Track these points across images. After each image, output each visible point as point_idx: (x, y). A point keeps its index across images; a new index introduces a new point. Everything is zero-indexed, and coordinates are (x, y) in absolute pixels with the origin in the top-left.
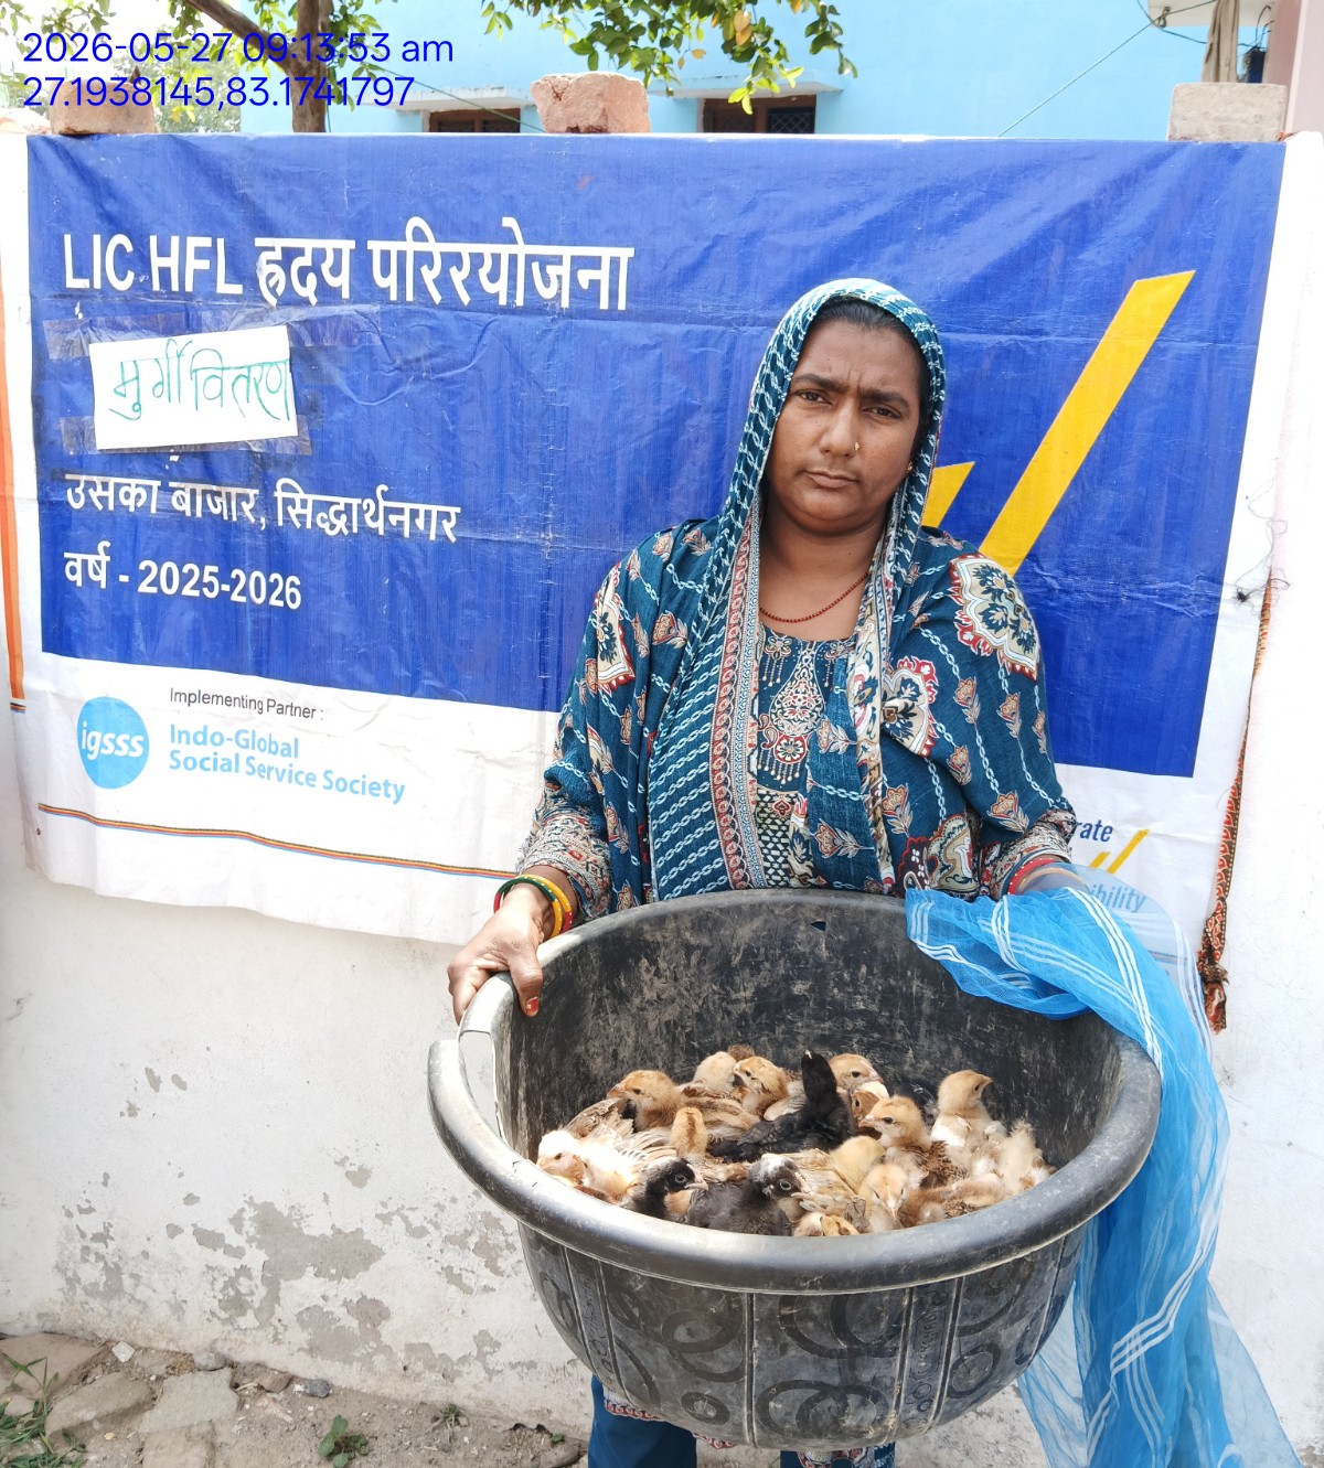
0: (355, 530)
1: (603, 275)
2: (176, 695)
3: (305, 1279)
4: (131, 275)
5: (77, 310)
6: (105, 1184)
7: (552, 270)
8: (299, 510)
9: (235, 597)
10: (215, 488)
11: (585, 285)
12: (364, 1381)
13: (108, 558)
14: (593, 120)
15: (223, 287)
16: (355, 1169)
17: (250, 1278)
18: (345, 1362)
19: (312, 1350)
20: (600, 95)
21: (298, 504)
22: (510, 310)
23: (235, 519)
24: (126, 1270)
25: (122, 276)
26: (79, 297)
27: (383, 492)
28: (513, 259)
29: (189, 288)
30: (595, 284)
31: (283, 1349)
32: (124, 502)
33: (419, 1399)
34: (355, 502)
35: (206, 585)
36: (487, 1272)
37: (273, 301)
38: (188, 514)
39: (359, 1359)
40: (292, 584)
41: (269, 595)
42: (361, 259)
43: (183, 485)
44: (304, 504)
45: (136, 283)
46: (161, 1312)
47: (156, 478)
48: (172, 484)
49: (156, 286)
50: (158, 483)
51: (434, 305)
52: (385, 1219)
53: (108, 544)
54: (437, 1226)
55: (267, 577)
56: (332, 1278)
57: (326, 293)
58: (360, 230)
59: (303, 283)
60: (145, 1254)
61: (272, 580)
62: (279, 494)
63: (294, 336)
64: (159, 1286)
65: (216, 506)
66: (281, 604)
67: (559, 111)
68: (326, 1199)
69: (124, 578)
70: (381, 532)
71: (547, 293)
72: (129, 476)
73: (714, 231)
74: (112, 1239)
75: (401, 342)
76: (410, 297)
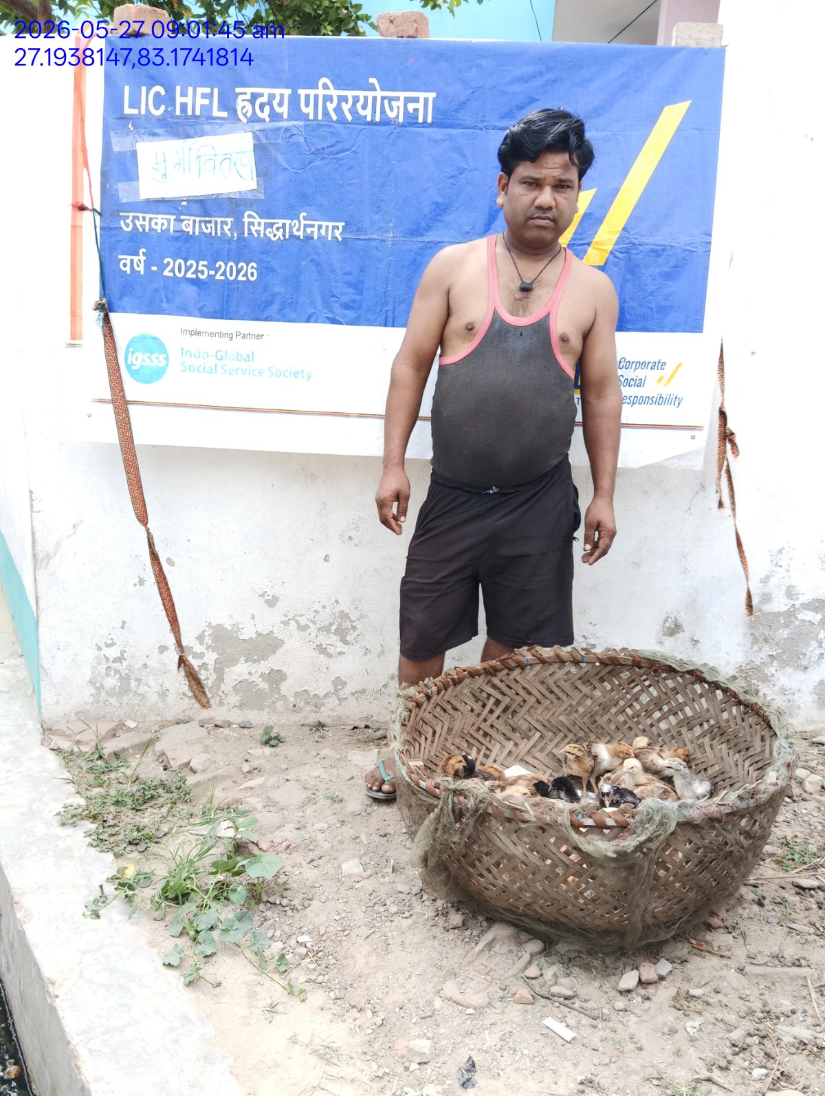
0: (287, 237)
1: (420, 106)
2: (183, 331)
3: (239, 665)
4: (163, 108)
5: (130, 125)
6: (123, 627)
7: (394, 104)
8: (256, 227)
9: (218, 277)
10: (207, 219)
11: (411, 110)
12: (270, 719)
13: (145, 258)
14: (411, 33)
15: (216, 113)
16: (270, 598)
17: (207, 670)
18: (260, 709)
19: (241, 706)
20: (415, 21)
21: (256, 224)
22: (373, 123)
23: (219, 234)
24: (133, 677)
25: (157, 107)
26: (131, 119)
27: (304, 217)
28: (374, 99)
29: (198, 113)
30: (416, 110)
31: (225, 708)
32: (154, 227)
33: (301, 723)
34: (288, 222)
35: (199, 271)
36: (341, 644)
37: (244, 120)
38: (191, 233)
39: (268, 706)
40: (252, 267)
41: (238, 274)
42: (294, 100)
43: (188, 218)
44: (259, 224)
45: (165, 111)
46: (153, 698)
47: (173, 214)
48: (182, 217)
49: (178, 112)
50: (174, 217)
51: (333, 121)
52: (286, 623)
53: (144, 250)
54: (314, 623)
55: (237, 265)
56: (255, 661)
57: (275, 116)
58: (294, 85)
59: (262, 111)
60: (145, 666)
61: (239, 266)
62: (246, 220)
63: (256, 137)
64: (152, 683)
65: (207, 229)
66: (245, 279)
67: (392, 28)
68: (253, 617)
69: (154, 268)
70: (302, 237)
71: (392, 115)
72: (157, 214)
73: (475, 85)
74: (125, 659)
75: (315, 140)
76: (320, 117)
